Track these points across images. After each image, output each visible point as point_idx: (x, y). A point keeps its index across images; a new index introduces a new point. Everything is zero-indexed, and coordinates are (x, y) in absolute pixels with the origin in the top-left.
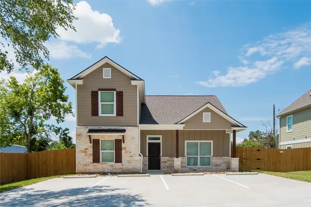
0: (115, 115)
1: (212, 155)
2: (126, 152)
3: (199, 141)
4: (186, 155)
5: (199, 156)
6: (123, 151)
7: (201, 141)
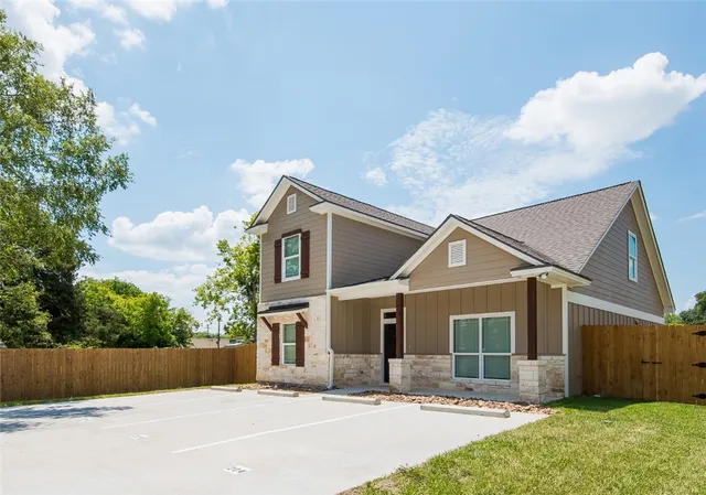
0: (299, 277)
1: (513, 350)
2: (309, 346)
3: (480, 316)
4: (451, 351)
5: (481, 355)
6: (306, 344)
7: (486, 315)
